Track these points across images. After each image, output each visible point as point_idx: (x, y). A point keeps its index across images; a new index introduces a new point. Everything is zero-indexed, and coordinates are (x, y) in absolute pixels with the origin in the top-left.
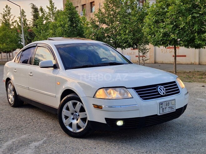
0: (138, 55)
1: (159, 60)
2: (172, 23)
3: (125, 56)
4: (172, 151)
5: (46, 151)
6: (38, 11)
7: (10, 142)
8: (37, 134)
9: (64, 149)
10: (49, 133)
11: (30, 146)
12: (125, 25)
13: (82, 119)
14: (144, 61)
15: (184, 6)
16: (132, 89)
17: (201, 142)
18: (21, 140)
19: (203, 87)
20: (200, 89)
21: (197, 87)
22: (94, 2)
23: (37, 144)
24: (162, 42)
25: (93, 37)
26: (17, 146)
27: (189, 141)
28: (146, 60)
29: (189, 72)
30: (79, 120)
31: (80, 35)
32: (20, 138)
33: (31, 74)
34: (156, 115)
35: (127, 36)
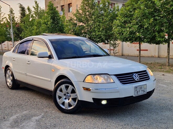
0: (109, 48)
1: (126, 53)
2: (137, 24)
3: (104, 49)
4: (145, 124)
5: (45, 123)
6: (25, 10)
7: (14, 117)
8: (36, 110)
9: (60, 122)
10: (45, 110)
11: (32, 120)
12: (99, 24)
13: (73, 99)
14: (115, 54)
15: (148, 11)
16: (113, 76)
17: (166, 118)
18: (23, 115)
19: (163, 76)
20: (161, 77)
21: (159, 76)
22: (71, 3)
23: (37, 118)
24: (129, 39)
25: (72, 33)
26: (21, 120)
27: (157, 117)
28: (116, 53)
29: (150, 63)
30: (70, 99)
31: (61, 31)
32: (22, 113)
33: (29, 63)
34: (132, 96)
35: (100, 33)
